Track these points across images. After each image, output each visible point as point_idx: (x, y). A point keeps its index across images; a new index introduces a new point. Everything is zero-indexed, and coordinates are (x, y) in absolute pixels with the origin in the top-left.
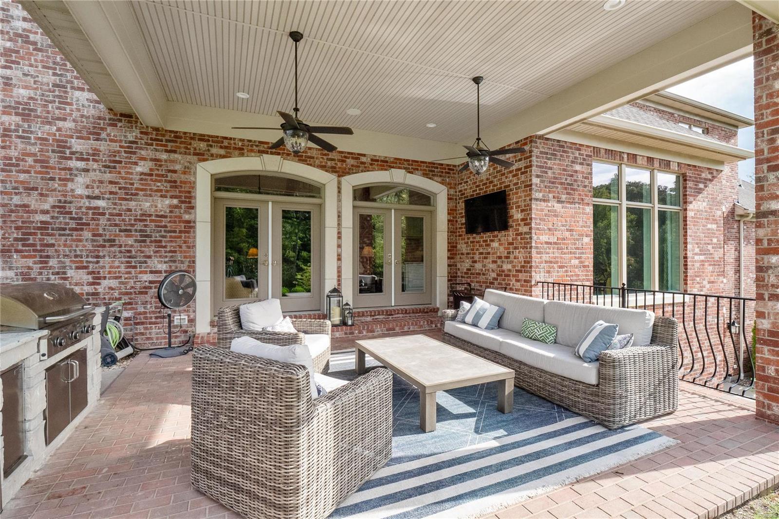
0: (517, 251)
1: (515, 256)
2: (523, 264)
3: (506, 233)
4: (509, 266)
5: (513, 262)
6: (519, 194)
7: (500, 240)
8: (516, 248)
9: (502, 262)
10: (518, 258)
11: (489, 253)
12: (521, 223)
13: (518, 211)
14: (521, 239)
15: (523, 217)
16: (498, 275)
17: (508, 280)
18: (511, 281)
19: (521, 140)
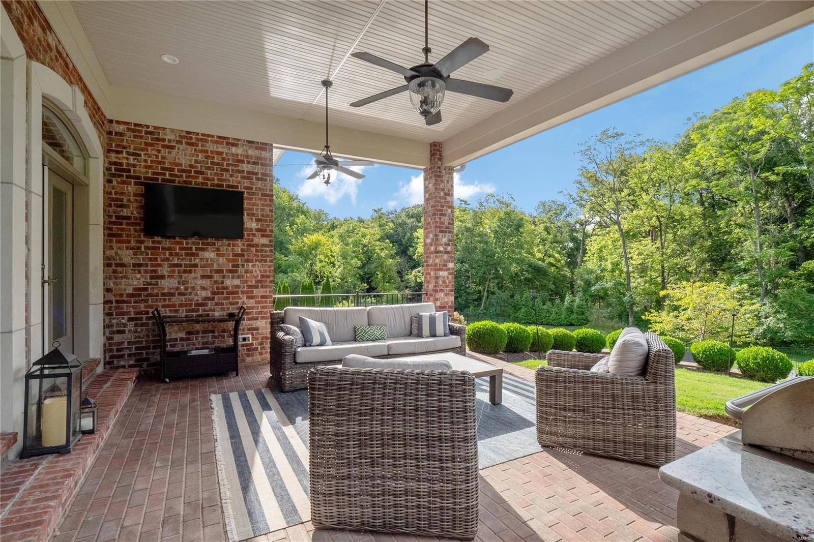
0: (250, 264)
1: (246, 270)
2: (259, 278)
3: (231, 242)
4: (237, 282)
5: (243, 276)
6: (254, 201)
7: (218, 250)
8: (248, 261)
9: (224, 277)
10: (252, 272)
11: (196, 266)
12: (256, 233)
13: (252, 219)
14: (256, 251)
15: (259, 226)
16: (213, 293)
17: (234, 298)
18: (240, 298)
19: (258, 143)
